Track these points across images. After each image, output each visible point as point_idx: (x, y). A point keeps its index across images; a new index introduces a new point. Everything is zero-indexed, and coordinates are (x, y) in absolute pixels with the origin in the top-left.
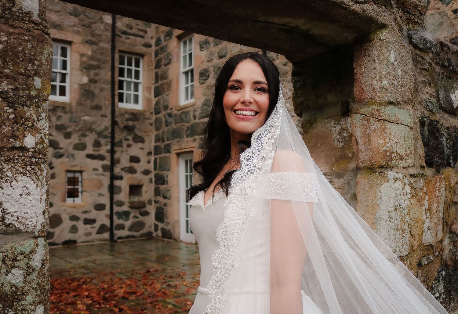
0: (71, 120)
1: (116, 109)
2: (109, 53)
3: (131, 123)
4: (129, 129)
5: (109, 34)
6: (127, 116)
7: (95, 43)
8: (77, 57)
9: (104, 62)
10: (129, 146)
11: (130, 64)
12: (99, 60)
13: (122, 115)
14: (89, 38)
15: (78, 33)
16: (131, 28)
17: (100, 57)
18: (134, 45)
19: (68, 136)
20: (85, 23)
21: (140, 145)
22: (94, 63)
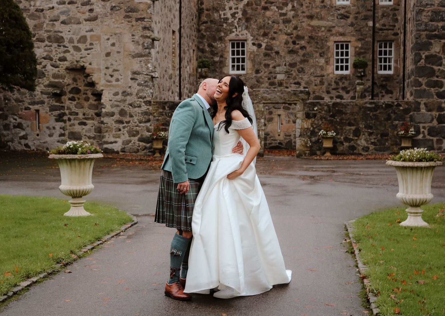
0: (350, 84)
1: (375, 75)
2: (371, 44)
3: (384, 83)
4: (383, 87)
5: (371, 32)
6: (382, 79)
7: (363, 39)
8: (353, 49)
9: (368, 49)
10: (383, 96)
11: (385, 47)
12: (365, 49)
13: (379, 78)
14: (360, 37)
15: (353, 35)
16: (385, 26)
17: (366, 47)
18: (387, 36)
19: (348, 92)
20: (357, 29)
21: (390, 95)
22: (362, 51)
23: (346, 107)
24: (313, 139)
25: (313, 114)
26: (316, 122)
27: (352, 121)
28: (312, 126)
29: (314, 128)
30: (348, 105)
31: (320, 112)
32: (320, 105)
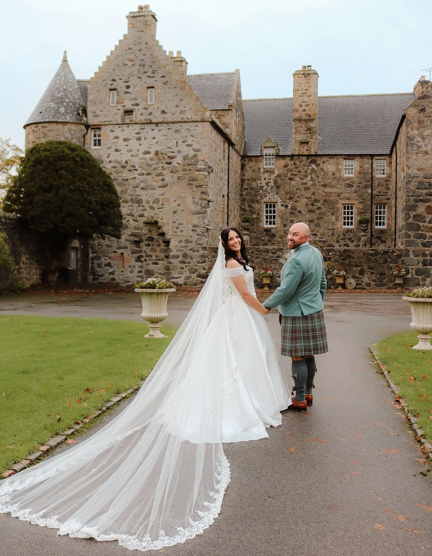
0: (354, 235)
1: (373, 229)
2: (370, 206)
3: (380, 235)
4: (379, 238)
5: (370, 197)
6: (378, 232)
7: (364, 203)
8: (357, 209)
9: (368, 210)
10: (379, 245)
11: (380, 208)
12: (365, 209)
13: (376, 232)
14: (362, 201)
15: (357, 199)
16: (380, 193)
17: (366, 208)
18: (381, 200)
19: (352, 242)
20: (359, 195)
21: (384, 244)
22: (363, 211)
23: (353, 253)
24: (329, 277)
25: (328, 258)
26: (331, 264)
27: (358, 264)
28: (328, 267)
29: (329, 269)
30: (355, 251)
31: (334, 256)
32: (334, 251)
